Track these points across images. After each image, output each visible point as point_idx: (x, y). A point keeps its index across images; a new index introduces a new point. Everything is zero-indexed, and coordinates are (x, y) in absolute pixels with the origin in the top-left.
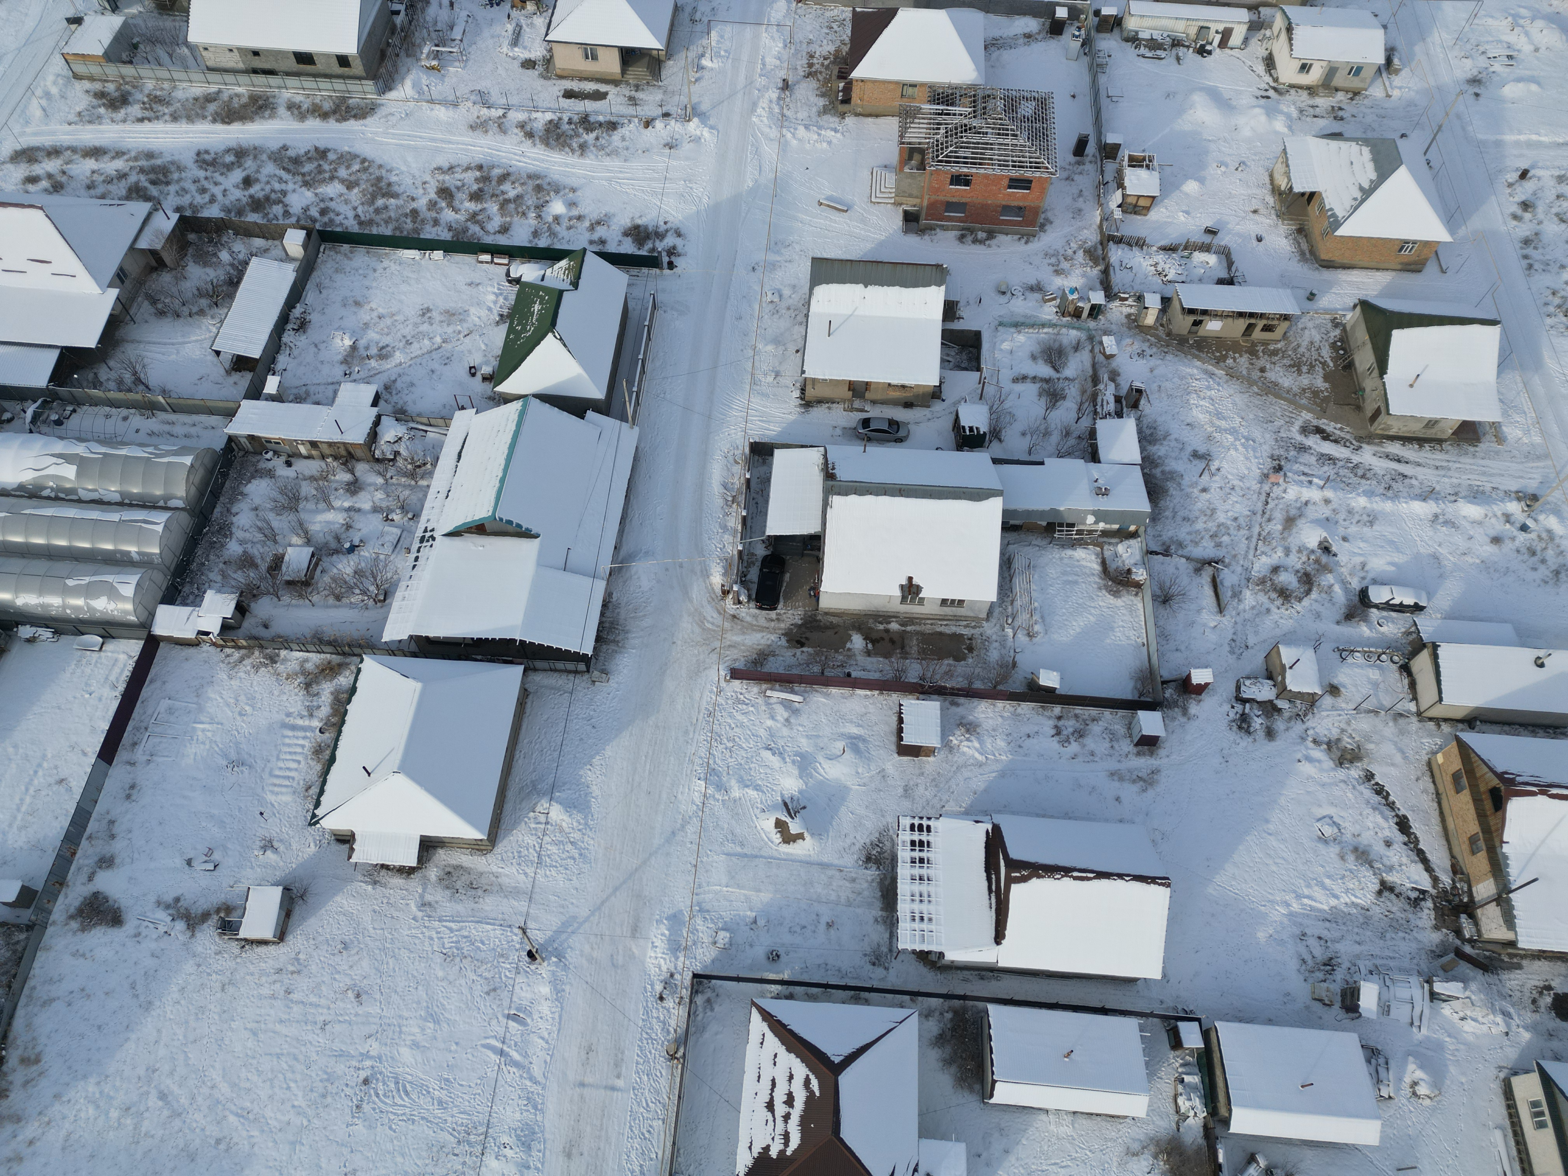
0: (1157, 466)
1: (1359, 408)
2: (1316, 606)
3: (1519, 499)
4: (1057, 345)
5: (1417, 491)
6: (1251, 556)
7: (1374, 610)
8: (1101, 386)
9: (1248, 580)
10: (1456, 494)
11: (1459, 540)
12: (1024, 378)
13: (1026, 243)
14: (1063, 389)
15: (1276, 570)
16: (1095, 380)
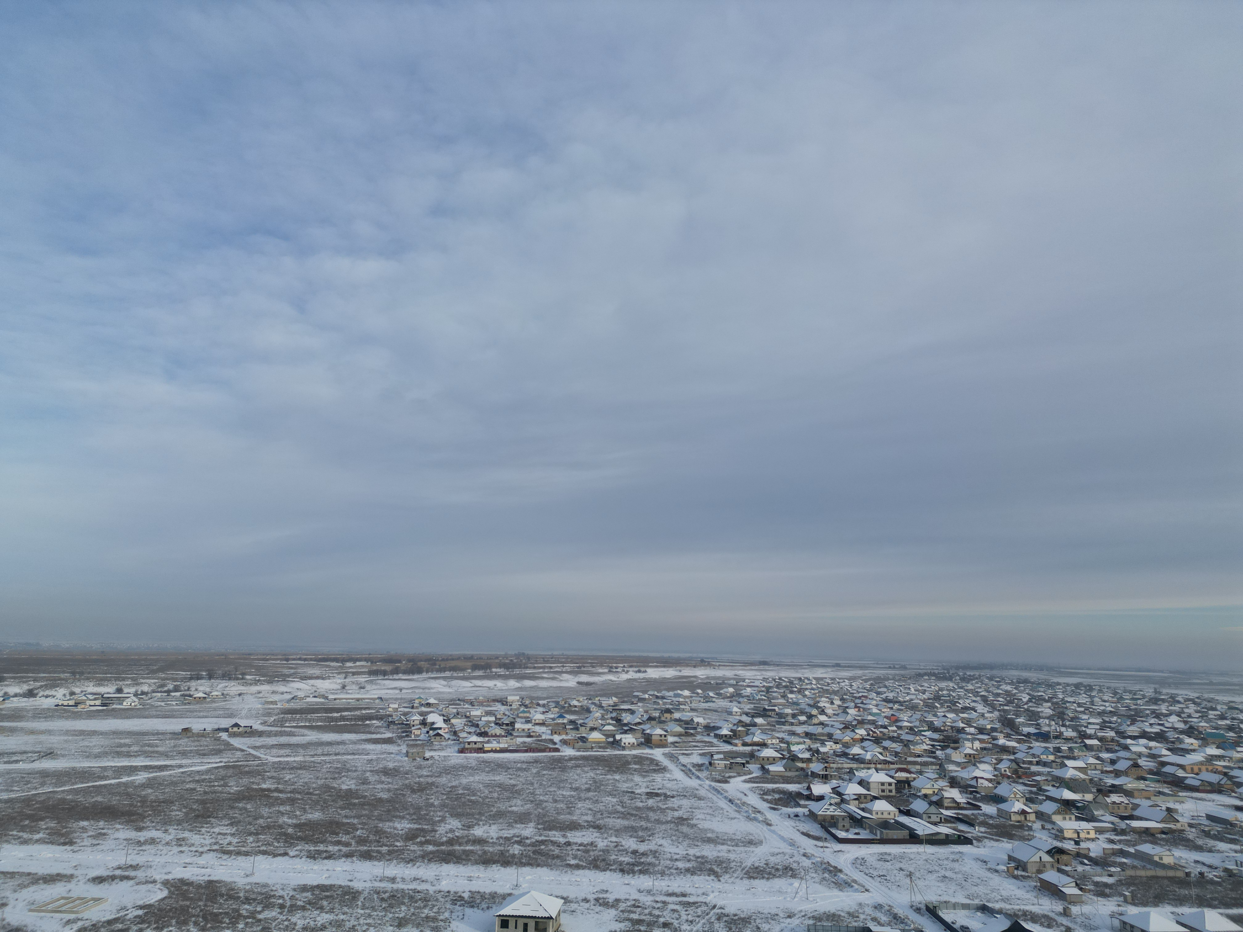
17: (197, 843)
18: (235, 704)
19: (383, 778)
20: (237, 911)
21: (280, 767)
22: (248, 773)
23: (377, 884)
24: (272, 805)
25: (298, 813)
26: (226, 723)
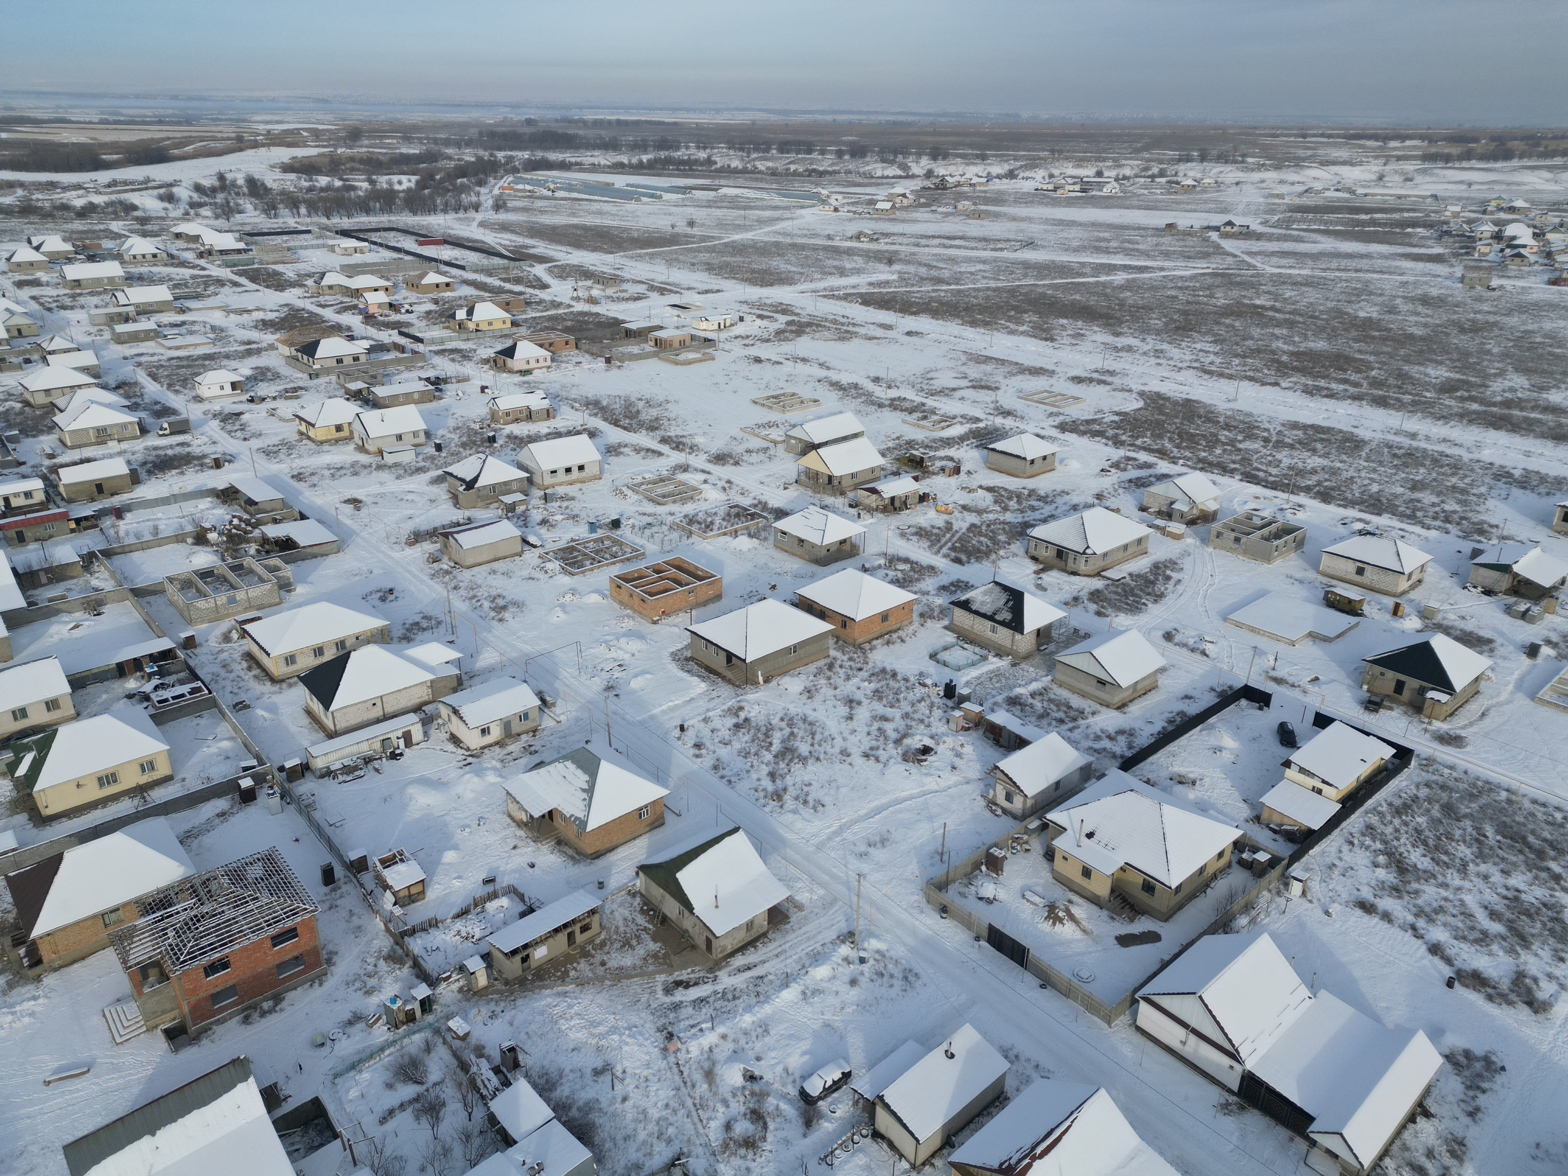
0: (570, 1108)
1: (694, 947)
2: (780, 1134)
3: (843, 942)
4: (406, 1059)
5: (778, 983)
6: (701, 1131)
7: (820, 1103)
8: (474, 1069)
9: (714, 1154)
10: (803, 967)
11: (831, 1000)
12: (391, 1112)
13: (321, 985)
14: (438, 1097)
15: (728, 1127)
16: (464, 1066)
17: (1176, 357)
18: (1229, 196)
19: (1420, 309)
20: (1216, 435)
21: (1280, 280)
22: (1239, 284)
23: (1390, 437)
24: (1264, 326)
25: (1297, 339)
26: (1217, 220)
